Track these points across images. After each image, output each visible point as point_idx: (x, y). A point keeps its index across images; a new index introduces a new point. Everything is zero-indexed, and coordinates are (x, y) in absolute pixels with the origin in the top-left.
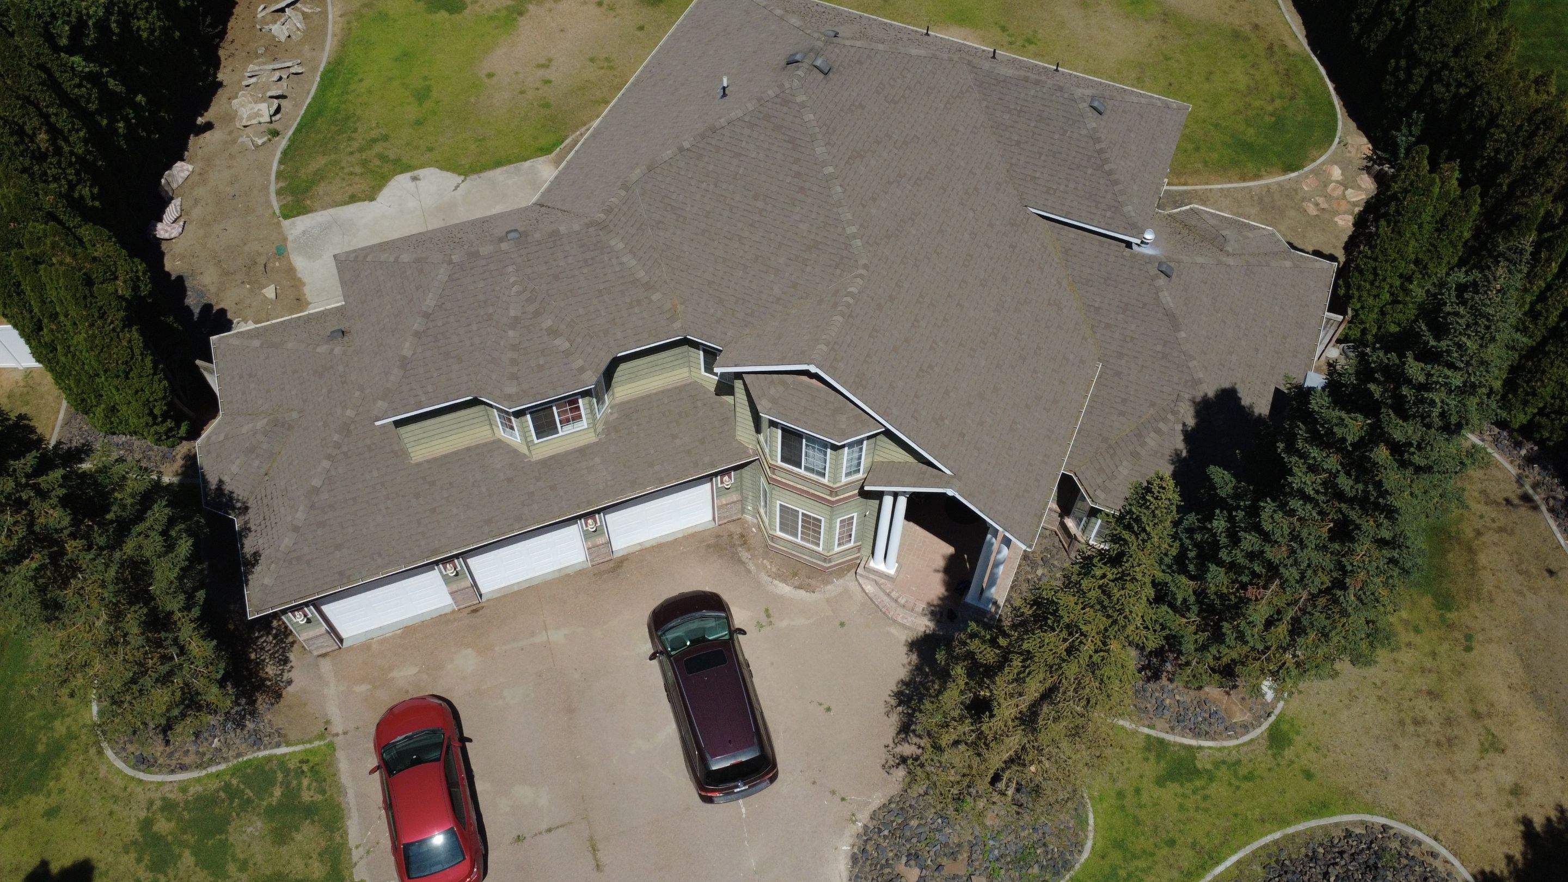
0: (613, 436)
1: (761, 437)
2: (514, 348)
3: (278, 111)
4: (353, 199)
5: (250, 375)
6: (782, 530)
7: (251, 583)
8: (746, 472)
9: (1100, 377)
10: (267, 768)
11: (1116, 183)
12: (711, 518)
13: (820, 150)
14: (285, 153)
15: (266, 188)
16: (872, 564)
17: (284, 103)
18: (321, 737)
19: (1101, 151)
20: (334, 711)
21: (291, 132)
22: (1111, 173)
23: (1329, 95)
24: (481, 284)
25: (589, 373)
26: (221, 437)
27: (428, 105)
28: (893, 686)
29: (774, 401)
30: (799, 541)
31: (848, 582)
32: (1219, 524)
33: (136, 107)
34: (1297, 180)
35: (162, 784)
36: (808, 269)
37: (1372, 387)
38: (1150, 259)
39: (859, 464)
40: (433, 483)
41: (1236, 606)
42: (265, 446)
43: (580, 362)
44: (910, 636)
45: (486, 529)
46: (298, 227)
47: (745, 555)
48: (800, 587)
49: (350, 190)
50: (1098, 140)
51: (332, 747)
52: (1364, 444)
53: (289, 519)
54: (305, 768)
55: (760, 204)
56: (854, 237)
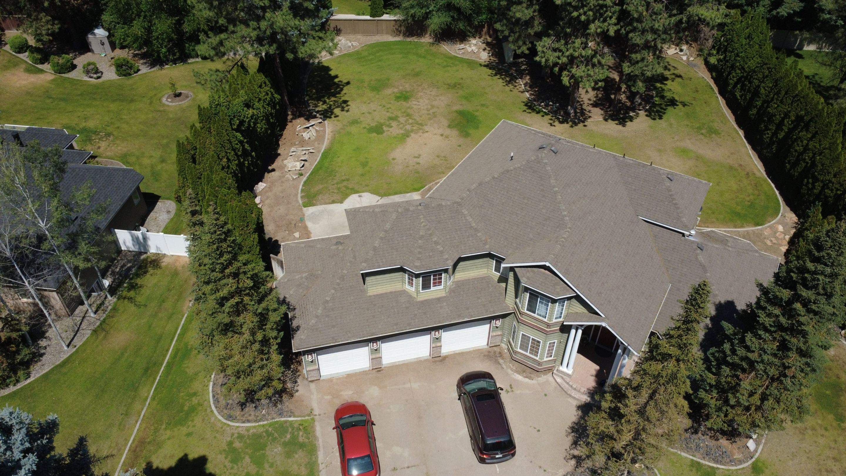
0: (453, 294)
1: (518, 300)
2: (420, 247)
3: (303, 166)
4: (333, 202)
5: (299, 258)
6: (521, 348)
7: (295, 338)
8: (507, 319)
9: (670, 290)
10: (284, 425)
11: (678, 208)
12: (486, 344)
13: (553, 181)
14: (305, 182)
15: (296, 195)
16: (561, 368)
17: (306, 163)
18: (309, 415)
19: (671, 195)
20: (315, 405)
21: (308, 175)
22: (676, 204)
23: (776, 196)
24: (409, 221)
25: (450, 261)
26: (286, 280)
27: (367, 168)
28: (569, 424)
29: (528, 278)
30: (528, 354)
31: (549, 377)
32: (727, 346)
33: (252, 156)
34: (761, 230)
35: (238, 427)
36: (545, 228)
37: (792, 274)
38: (693, 242)
39: (561, 313)
40: (375, 305)
41: (735, 386)
42: (306, 284)
43: (447, 256)
44: (579, 403)
45: (395, 327)
46: (310, 211)
47: (501, 361)
48: (526, 377)
49: (332, 199)
50: (670, 191)
51: (313, 419)
52: (790, 302)
53: (314, 313)
54: (301, 427)
55: (526, 201)
56: (565, 216)
